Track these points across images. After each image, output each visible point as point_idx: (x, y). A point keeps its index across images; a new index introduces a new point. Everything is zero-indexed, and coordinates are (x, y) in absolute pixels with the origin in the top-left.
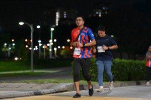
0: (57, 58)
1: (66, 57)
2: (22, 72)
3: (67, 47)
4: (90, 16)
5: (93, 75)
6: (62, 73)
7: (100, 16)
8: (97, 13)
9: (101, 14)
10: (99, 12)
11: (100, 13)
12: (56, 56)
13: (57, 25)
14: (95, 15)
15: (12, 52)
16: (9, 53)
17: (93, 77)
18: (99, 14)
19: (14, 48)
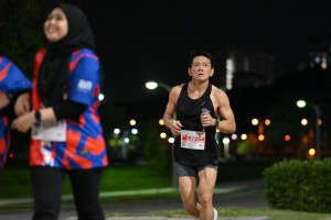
0: (230, 160)
1: (249, 158)
2: (153, 191)
3: (253, 136)
4: (302, 67)
5: (311, 198)
6: (243, 194)
7: (324, 66)
8: (317, 60)
9: (328, 63)
10: (321, 58)
11: (324, 60)
12: (228, 156)
13: (229, 86)
14: (312, 65)
15: (132, 147)
16: (124, 151)
17: (312, 202)
18: (321, 62)
19: (135, 139)
